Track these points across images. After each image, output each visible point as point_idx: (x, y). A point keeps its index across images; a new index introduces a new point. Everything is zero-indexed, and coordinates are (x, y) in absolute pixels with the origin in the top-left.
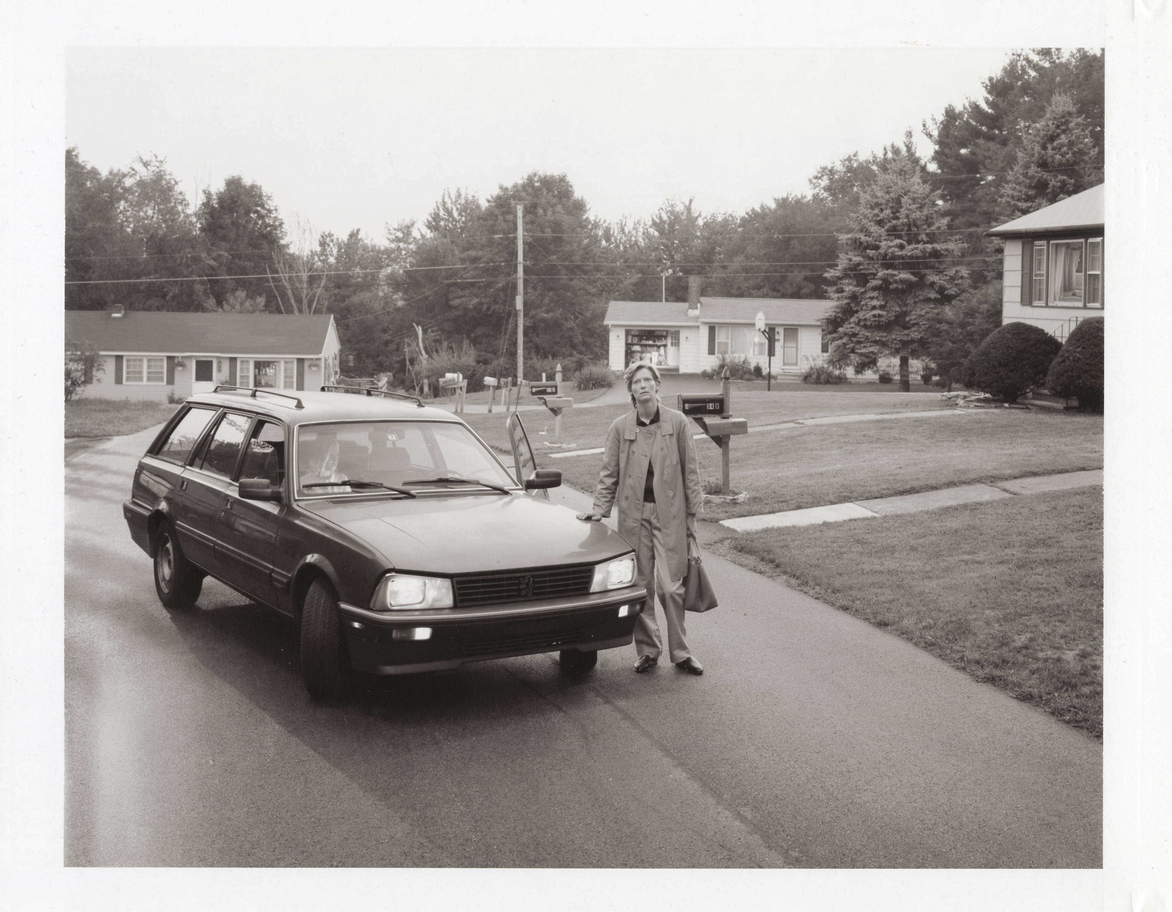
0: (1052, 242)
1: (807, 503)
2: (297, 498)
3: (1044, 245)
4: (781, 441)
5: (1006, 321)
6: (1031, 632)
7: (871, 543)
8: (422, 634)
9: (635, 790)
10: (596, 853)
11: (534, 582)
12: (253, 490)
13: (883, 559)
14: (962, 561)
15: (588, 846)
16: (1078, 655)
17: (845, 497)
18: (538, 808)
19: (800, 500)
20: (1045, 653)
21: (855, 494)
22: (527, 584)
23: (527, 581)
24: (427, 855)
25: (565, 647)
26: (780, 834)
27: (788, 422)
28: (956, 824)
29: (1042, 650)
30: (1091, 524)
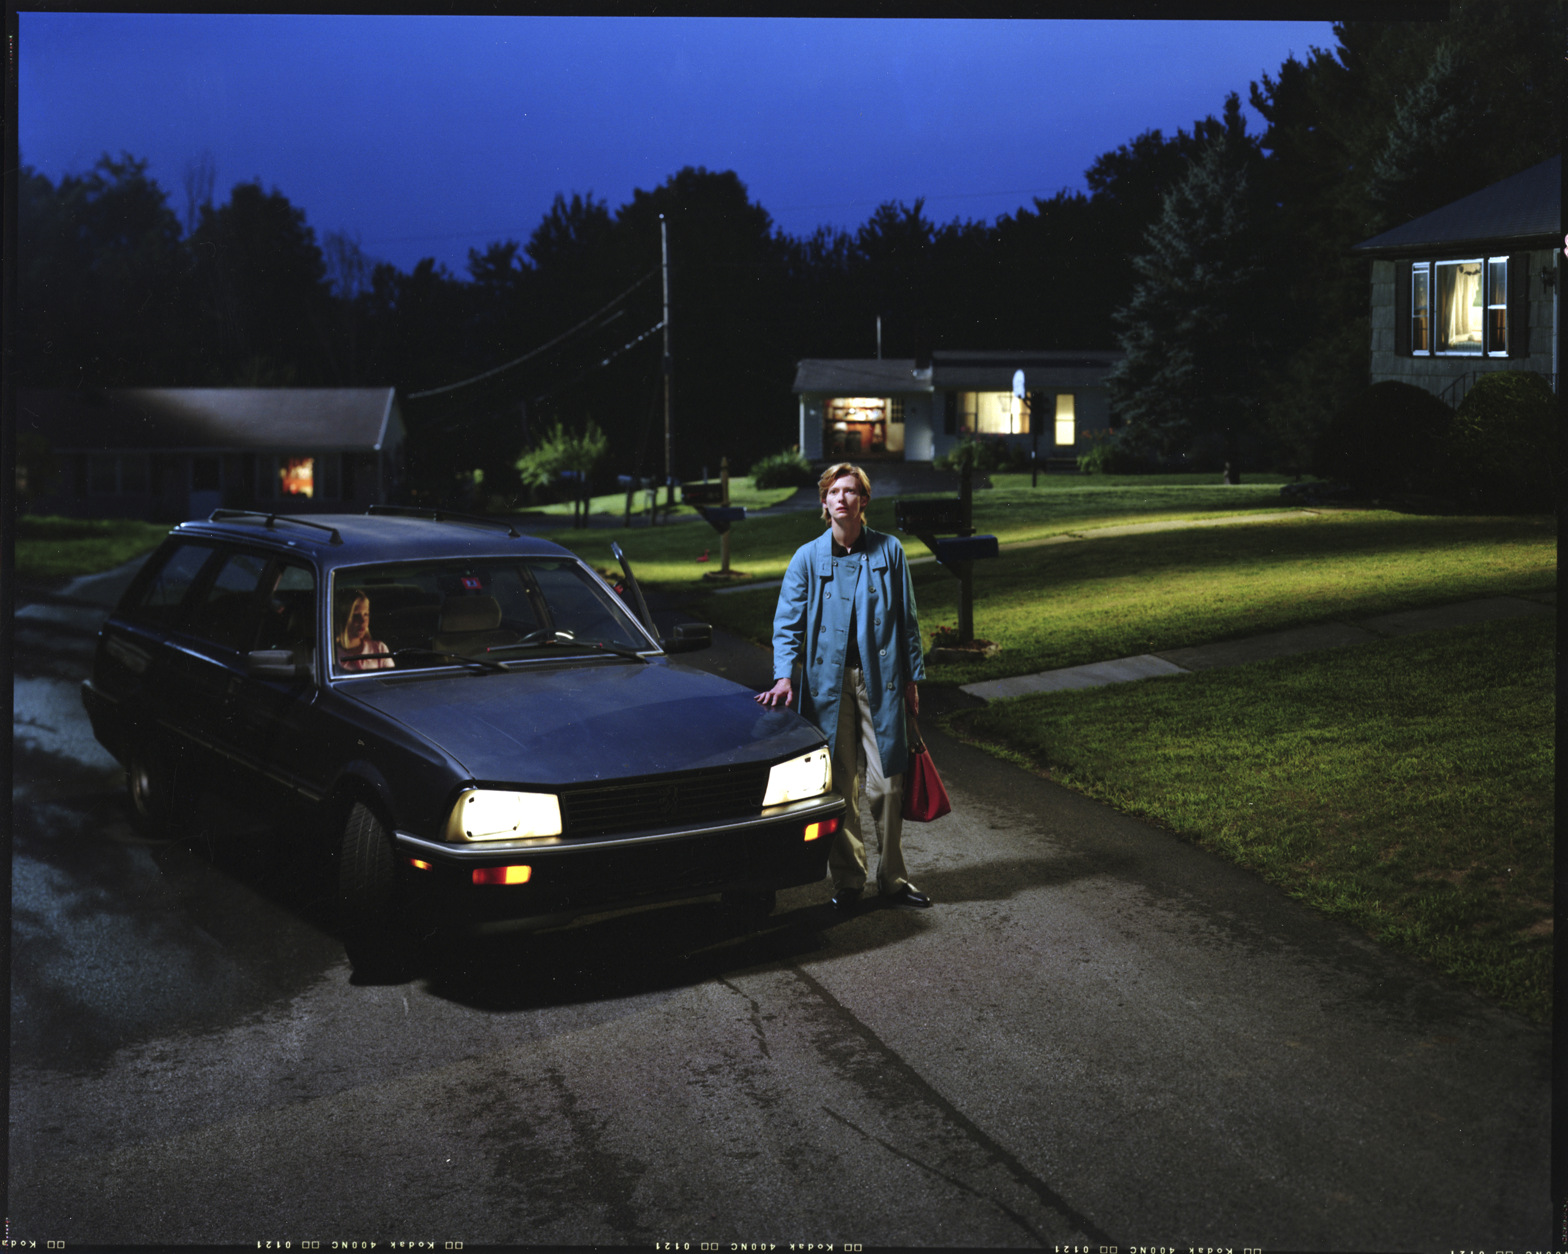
0: (1438, 263)
1: (1085, 656)
2: (332, 678)
3: (1426, 269)
4: (1049, 564)
5: (1378, 377)
6: (1404, 843)
7: (1177, 714)
8: (517, 875)
9: (827, 1100)
10: (769, 1196)
11: (680, 795)
12: (268, 666)
13: (1194, 738)
14: (1307, 738)
15: (758, 1185)
16: (1469, 876)
17: (1140, 646)
18: (686, 1132)
19: (1075, 652)
20: (1424, 874)
21: (1154, 643)
22: (670, 797)
23: (670, 792)
25: (728, 887)
26: (1036, 1160)
27: (1060, 534)
29: (1419, 871)
30: (1493, 678)
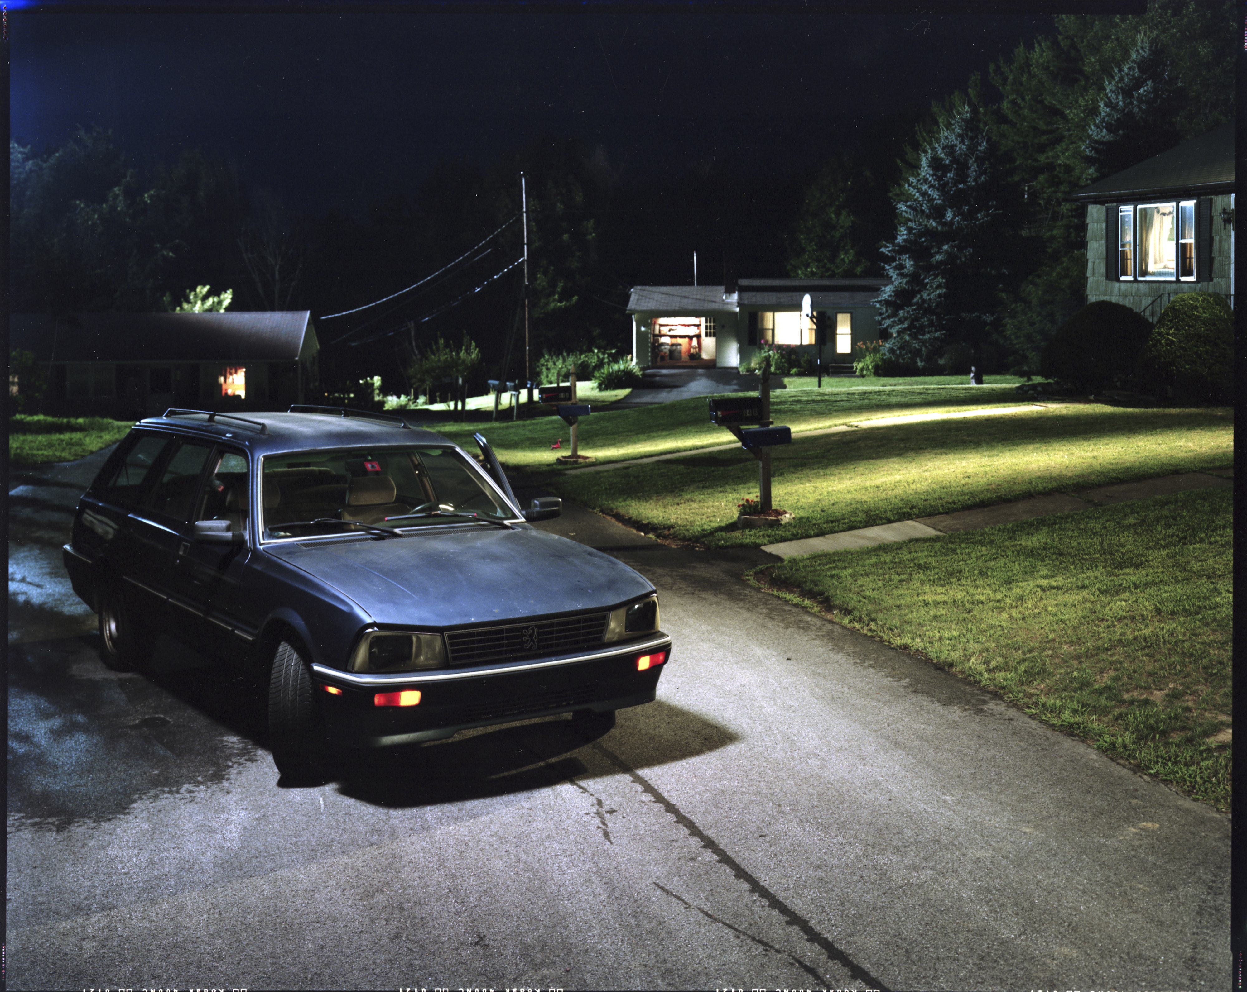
0: (1140, 207)
1: (861, 522)
2: (262, 542)
3: (1130, 211)
4: (832, 448)
5: (1093, 298)
6: (1115, 670)
7: (934, 568)
8: (410, 698)
11: (539, 634)
12: (211, 533)
13: (947, 587)
14: (1038, 586)
15: (603, 945)
16: (1167, 695)
17: (904, 513)
19: (853, 519)
20: (1131, 694)
21: (915, 511)
22: (531, 636)
23: (531, 631)
24: (416, 962)
25: (577, 708)
27: (840, 425)
28: (1026, 904)
29: (1128, 691)
30: (1185, 538)
